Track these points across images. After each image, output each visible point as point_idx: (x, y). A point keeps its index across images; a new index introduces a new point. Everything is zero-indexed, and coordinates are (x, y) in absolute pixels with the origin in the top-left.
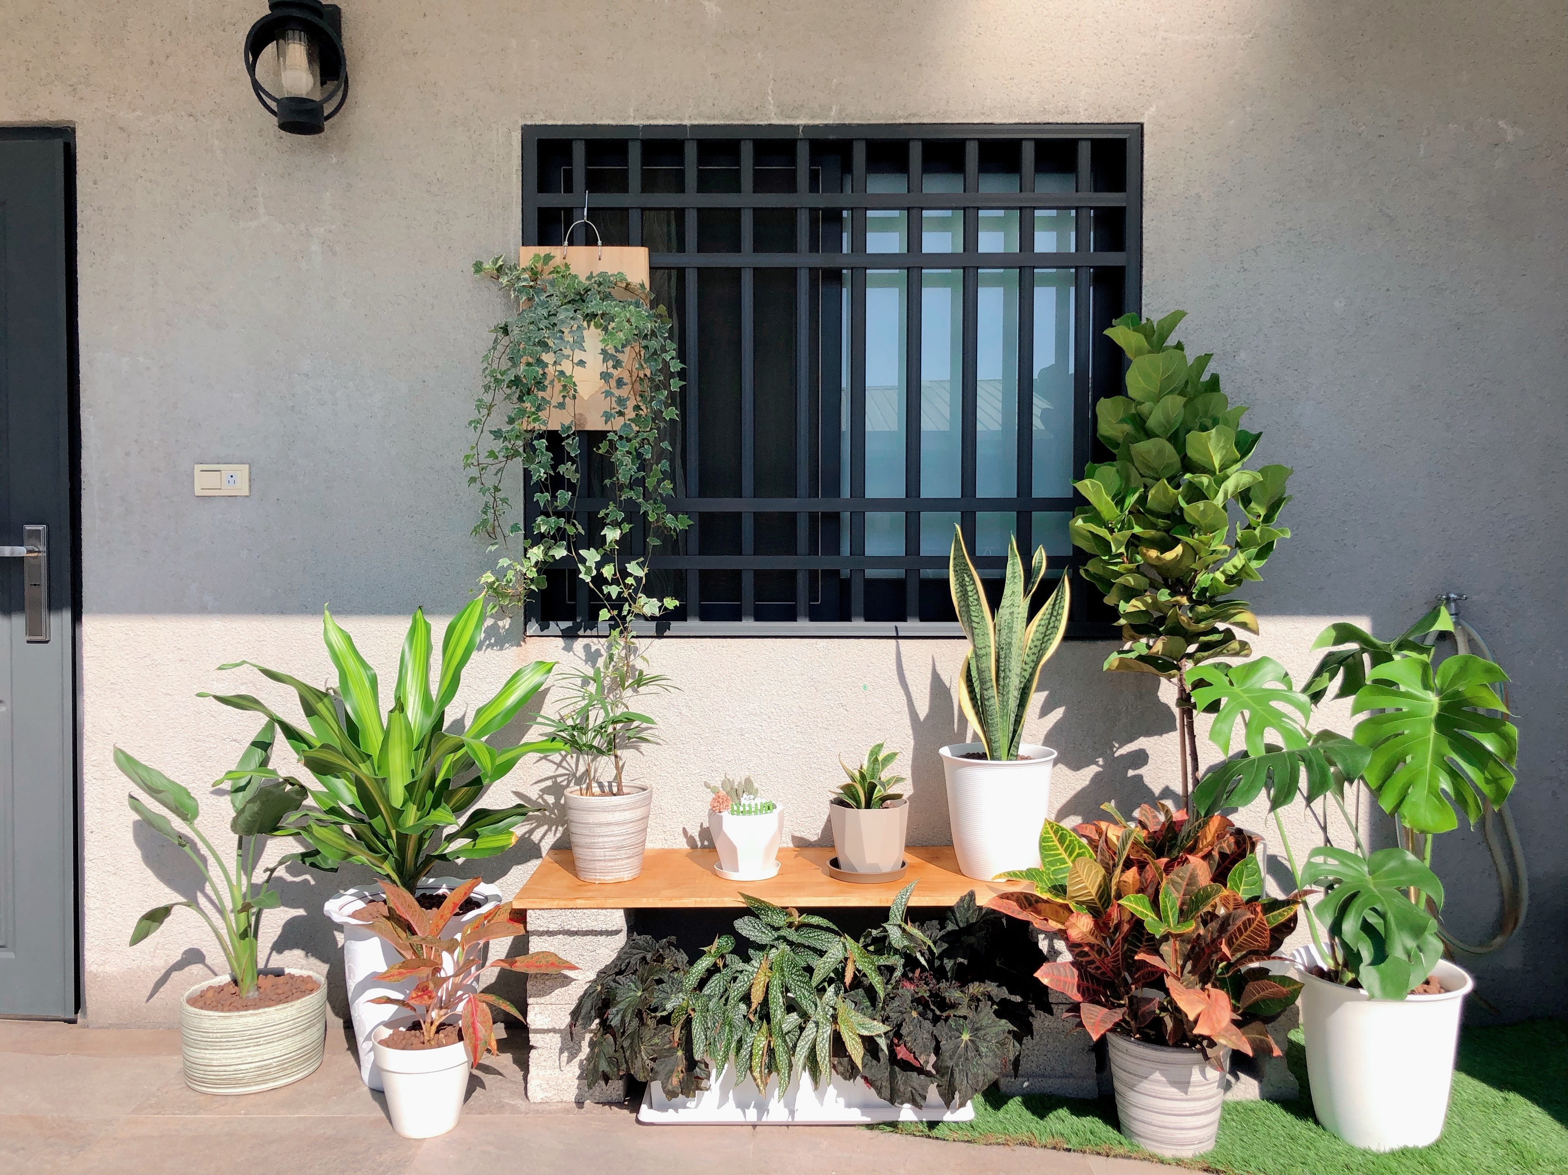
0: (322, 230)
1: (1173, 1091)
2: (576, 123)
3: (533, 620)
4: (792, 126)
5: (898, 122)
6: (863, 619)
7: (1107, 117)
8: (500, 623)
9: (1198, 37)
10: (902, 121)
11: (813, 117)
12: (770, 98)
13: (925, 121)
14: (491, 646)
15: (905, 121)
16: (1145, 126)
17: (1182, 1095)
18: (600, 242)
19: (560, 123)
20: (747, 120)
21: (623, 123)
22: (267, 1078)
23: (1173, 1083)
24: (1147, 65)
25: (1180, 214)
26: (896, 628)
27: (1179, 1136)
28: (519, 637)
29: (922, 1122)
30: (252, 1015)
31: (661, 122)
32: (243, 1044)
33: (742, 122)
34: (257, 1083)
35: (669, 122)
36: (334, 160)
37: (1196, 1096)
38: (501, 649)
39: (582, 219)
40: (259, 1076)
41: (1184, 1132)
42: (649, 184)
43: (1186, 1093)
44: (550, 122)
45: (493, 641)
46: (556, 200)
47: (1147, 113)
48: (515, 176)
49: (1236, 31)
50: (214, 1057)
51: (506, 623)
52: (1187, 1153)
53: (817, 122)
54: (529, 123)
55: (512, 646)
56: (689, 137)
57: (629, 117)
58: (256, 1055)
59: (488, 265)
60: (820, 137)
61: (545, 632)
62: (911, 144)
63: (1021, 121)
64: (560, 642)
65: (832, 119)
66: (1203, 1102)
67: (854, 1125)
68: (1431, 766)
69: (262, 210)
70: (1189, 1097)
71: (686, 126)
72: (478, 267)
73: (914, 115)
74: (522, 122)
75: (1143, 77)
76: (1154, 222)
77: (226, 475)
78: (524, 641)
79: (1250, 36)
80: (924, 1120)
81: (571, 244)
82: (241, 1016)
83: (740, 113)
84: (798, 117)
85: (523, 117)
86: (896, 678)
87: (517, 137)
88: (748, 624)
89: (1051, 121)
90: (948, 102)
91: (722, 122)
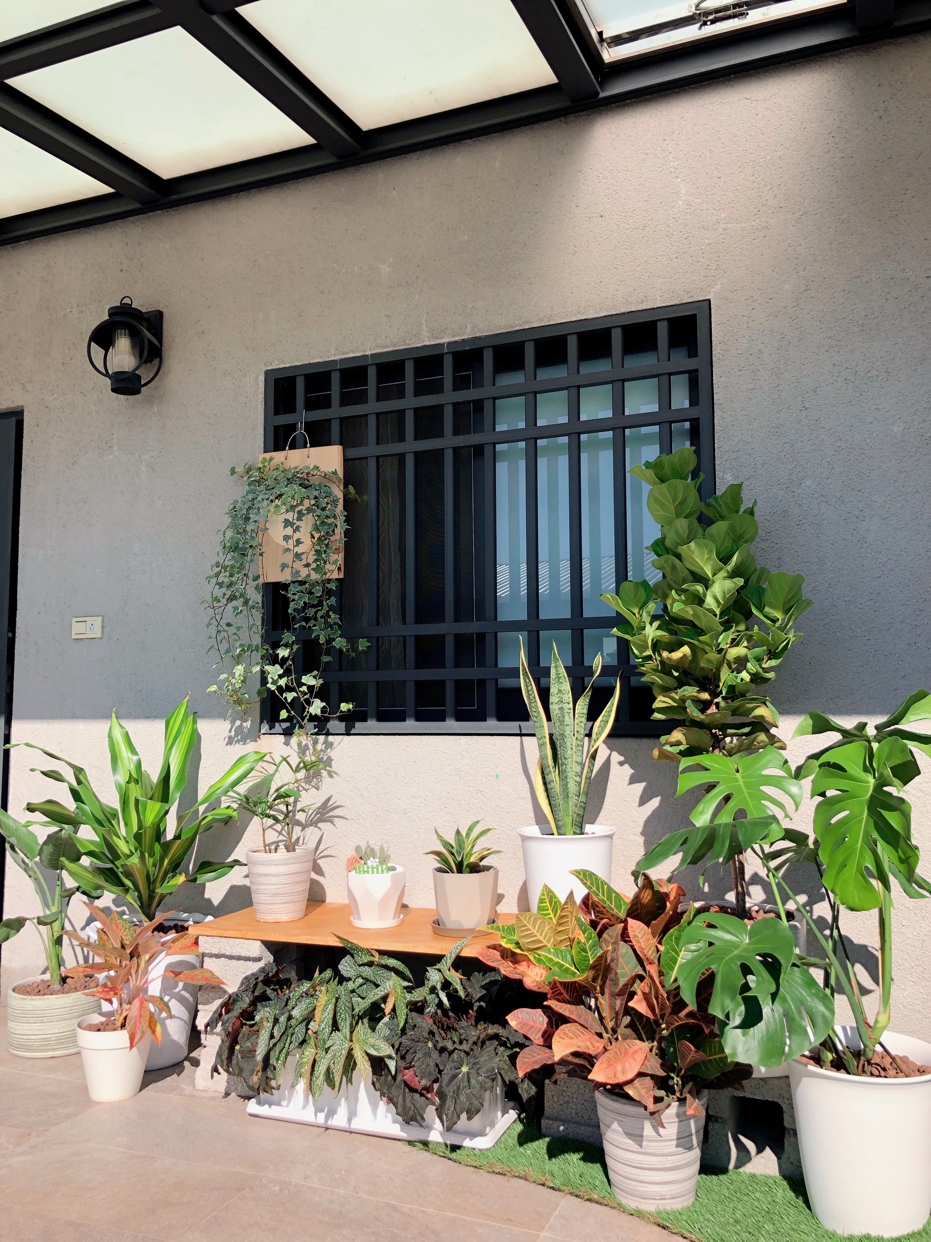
0: (148, 456)
1: (629, 1143)
2: (297, 364)
3: (265, 722)
4: (440, 345)
5: (515, 329)
6: (495, 719)
7: (679, 299)
8: (245, 724)
9: (753, 223)
10: (518, 328)
11: (454, 336)
12: (424, 326)
13: (535, 325)
14: (238, 741)
15: (520, 328)
16: (712, 301)
17: (636, 1147)
18: (308, 445)
19: (288, 365)
20: (409, 345)
21: (327, 360)
22: (49, 1048)
23: (629, 1135)
24: (711, 252)
25: (745, 369)
26: (520, 726)
27: (640, 1189)
28: (254, 735)
29: (446, 1145)
30: (39, 999)
31: (351, 355)
32: (32, 1020)
33: (405, 347)
34: (42, 1051)
35: (356, 355)
36: (156, 410)
37: (651, 1151)
38: (244, 744)
39: (301, 430)
40: (43, 1045)
41: (644, 1185)
42: (345, 401)
43: (641, 1146)
44: (281, 366)
45: (239, 737)
46: (285, 419)
47: (712, 290)
48: (260, 406)
49: (787, 212)
50: (17, 1027)
51: (247, 724)
52: (649, 1207)
53: (457, 339)
54: (269, 368)
55: (251, 741)
56: (370, 363)
57: (331, 354)
58: (41, 1030)
59: (240, 470)
60: (459, 349)
61: (273, 731)
62: (526, 344)
63: (609, 314)
64: (282, 738)
65: (468, 334)
66: (660, 1159)
67: (399, 1140)
68: (861, 845)
69: (116, 448)
70: (643, 1150)
71: (367, 355)
72: (233, 471)
73: (527, 322)
74: (265, 369)
75: (708, 263)
76: (723, 378)
77: (89, 624)
78: (259, 738)
79: (800, 214)
80: (448, 1142)
81: (291, 448)
82: (32, 1000)
83: (404, 341)
84: (443, 337)
85: (266, 365)
86: (521, 768)
87: (262, 378)
88: (410, 724)
89: (633, 310)
90: (552, 308)
91: (392, 349)
